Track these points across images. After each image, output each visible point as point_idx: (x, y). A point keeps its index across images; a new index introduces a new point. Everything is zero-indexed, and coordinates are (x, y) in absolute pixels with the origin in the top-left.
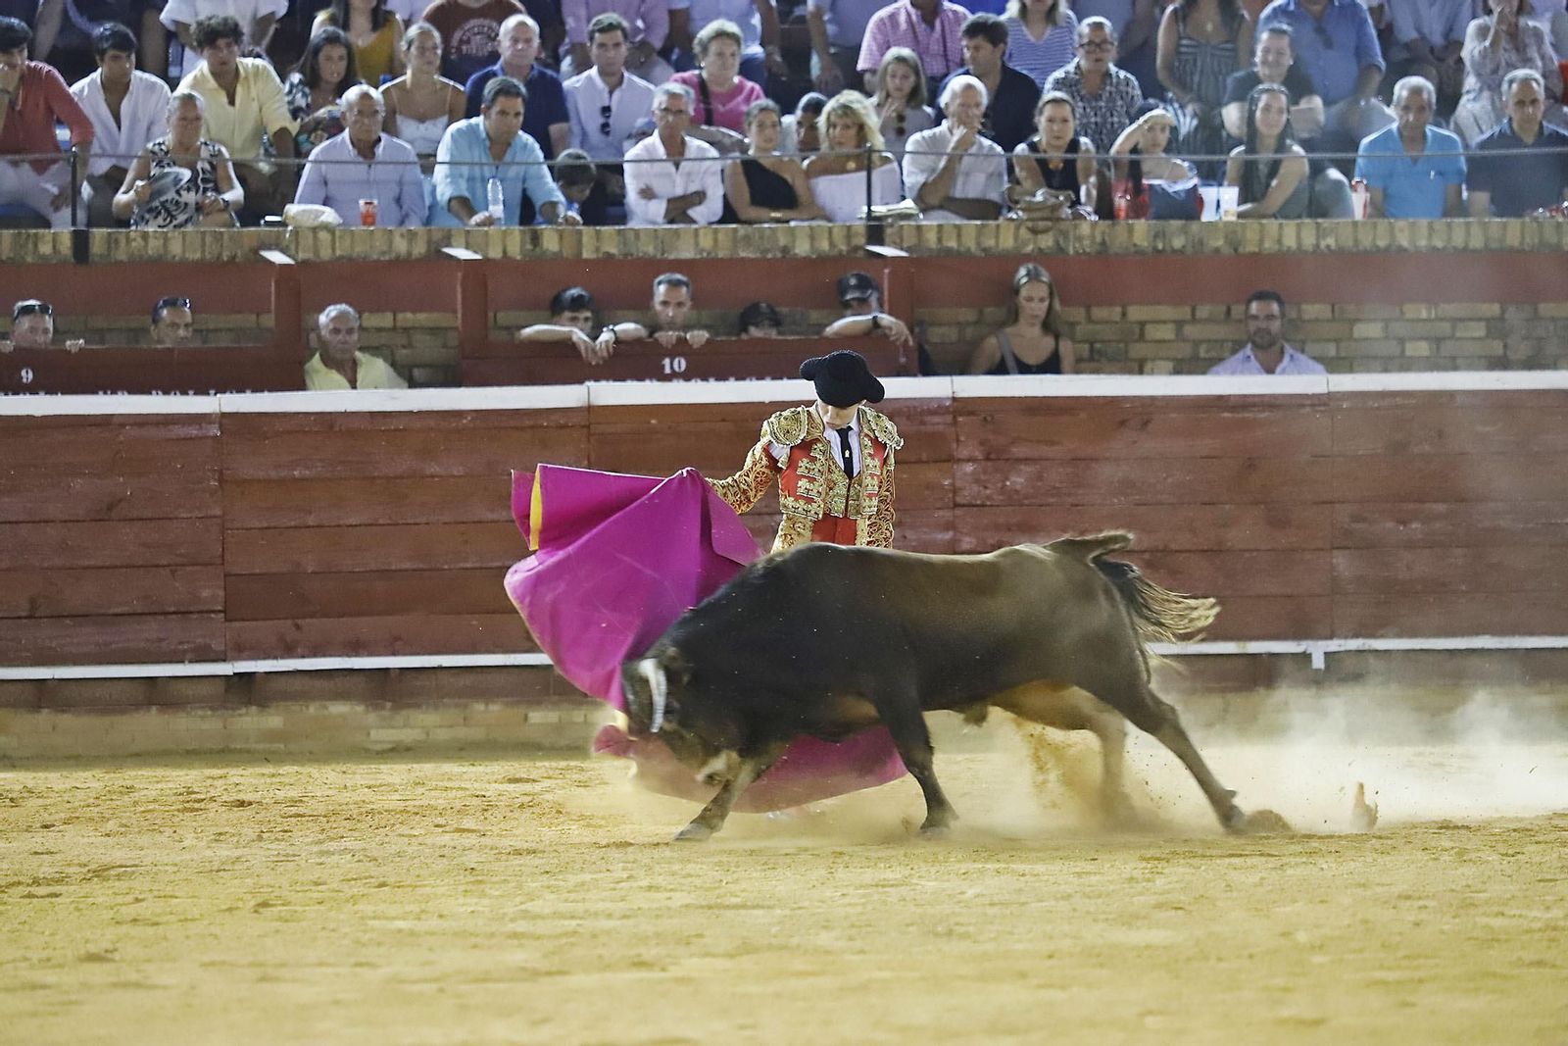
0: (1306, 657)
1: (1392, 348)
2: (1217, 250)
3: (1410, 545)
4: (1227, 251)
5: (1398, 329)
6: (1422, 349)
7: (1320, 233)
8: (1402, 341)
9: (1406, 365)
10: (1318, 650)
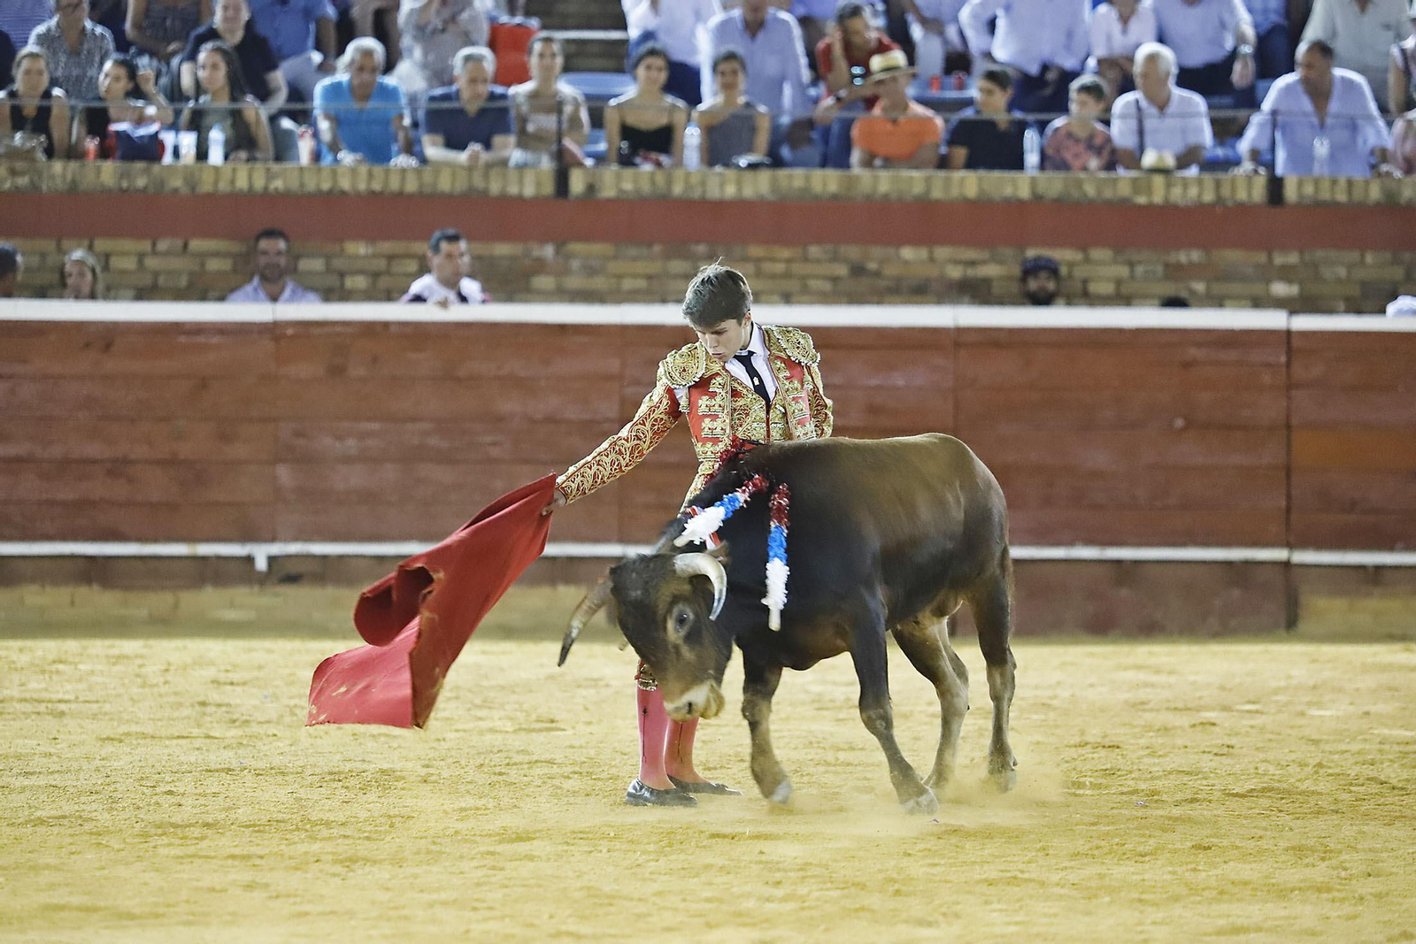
0: (250, 560)
1: (333, 281)
2: (176, 190)
3: (348, 460)
4: (185, 190)
5: (338, 263)
6: (359, 282)
7: (270, 176)
8: (342, 275)
9: (345, 296)
10: (261, 554)
